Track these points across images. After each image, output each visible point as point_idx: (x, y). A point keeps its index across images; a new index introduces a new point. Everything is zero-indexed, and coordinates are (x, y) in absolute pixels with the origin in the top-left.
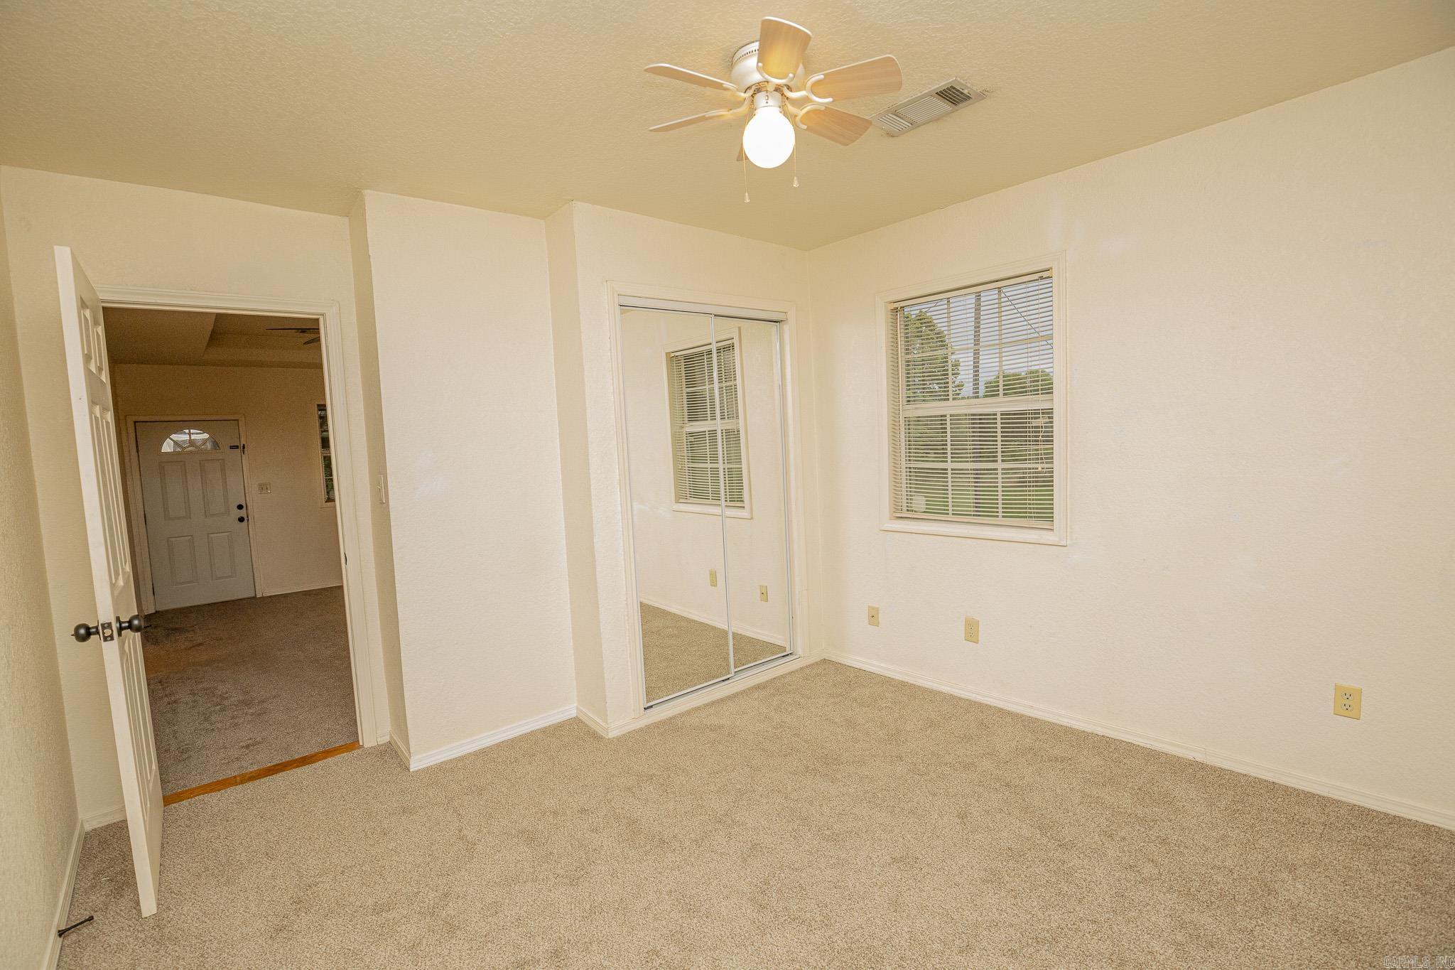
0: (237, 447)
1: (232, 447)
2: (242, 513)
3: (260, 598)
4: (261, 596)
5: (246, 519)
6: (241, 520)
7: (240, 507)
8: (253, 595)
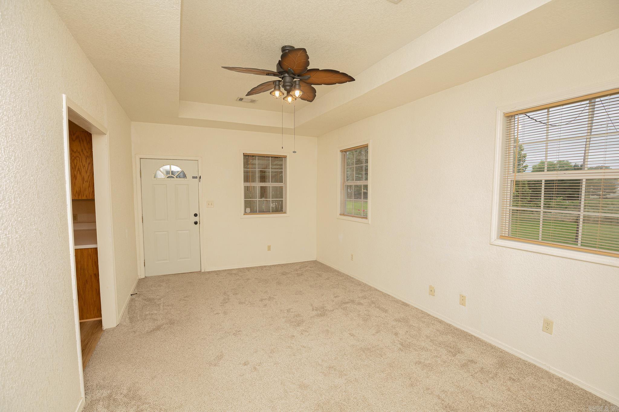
0: (196, 178)
1: (194, 177)
2: (197, 219)
3: (203, 272)
4: (204, 271)
5: (198, 222)
6: (196, 223)
7: (196, 215)
8: (199, 270)
